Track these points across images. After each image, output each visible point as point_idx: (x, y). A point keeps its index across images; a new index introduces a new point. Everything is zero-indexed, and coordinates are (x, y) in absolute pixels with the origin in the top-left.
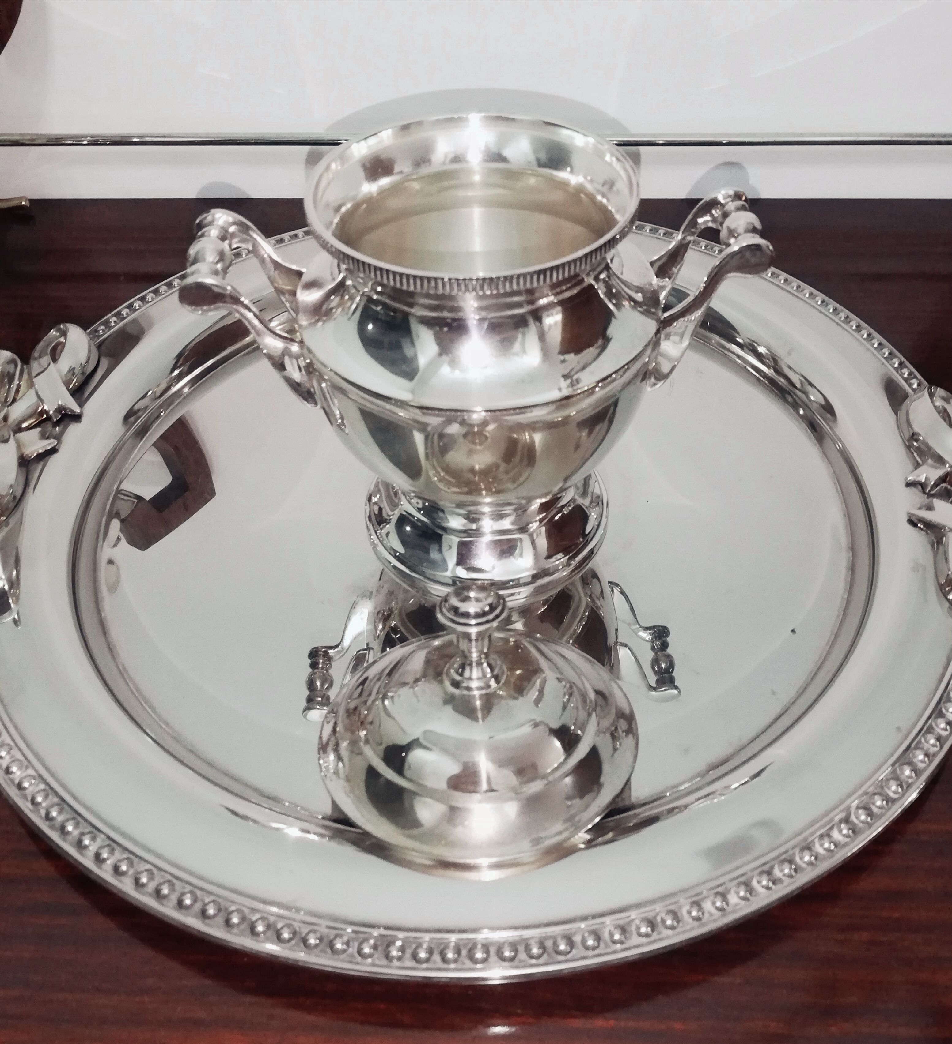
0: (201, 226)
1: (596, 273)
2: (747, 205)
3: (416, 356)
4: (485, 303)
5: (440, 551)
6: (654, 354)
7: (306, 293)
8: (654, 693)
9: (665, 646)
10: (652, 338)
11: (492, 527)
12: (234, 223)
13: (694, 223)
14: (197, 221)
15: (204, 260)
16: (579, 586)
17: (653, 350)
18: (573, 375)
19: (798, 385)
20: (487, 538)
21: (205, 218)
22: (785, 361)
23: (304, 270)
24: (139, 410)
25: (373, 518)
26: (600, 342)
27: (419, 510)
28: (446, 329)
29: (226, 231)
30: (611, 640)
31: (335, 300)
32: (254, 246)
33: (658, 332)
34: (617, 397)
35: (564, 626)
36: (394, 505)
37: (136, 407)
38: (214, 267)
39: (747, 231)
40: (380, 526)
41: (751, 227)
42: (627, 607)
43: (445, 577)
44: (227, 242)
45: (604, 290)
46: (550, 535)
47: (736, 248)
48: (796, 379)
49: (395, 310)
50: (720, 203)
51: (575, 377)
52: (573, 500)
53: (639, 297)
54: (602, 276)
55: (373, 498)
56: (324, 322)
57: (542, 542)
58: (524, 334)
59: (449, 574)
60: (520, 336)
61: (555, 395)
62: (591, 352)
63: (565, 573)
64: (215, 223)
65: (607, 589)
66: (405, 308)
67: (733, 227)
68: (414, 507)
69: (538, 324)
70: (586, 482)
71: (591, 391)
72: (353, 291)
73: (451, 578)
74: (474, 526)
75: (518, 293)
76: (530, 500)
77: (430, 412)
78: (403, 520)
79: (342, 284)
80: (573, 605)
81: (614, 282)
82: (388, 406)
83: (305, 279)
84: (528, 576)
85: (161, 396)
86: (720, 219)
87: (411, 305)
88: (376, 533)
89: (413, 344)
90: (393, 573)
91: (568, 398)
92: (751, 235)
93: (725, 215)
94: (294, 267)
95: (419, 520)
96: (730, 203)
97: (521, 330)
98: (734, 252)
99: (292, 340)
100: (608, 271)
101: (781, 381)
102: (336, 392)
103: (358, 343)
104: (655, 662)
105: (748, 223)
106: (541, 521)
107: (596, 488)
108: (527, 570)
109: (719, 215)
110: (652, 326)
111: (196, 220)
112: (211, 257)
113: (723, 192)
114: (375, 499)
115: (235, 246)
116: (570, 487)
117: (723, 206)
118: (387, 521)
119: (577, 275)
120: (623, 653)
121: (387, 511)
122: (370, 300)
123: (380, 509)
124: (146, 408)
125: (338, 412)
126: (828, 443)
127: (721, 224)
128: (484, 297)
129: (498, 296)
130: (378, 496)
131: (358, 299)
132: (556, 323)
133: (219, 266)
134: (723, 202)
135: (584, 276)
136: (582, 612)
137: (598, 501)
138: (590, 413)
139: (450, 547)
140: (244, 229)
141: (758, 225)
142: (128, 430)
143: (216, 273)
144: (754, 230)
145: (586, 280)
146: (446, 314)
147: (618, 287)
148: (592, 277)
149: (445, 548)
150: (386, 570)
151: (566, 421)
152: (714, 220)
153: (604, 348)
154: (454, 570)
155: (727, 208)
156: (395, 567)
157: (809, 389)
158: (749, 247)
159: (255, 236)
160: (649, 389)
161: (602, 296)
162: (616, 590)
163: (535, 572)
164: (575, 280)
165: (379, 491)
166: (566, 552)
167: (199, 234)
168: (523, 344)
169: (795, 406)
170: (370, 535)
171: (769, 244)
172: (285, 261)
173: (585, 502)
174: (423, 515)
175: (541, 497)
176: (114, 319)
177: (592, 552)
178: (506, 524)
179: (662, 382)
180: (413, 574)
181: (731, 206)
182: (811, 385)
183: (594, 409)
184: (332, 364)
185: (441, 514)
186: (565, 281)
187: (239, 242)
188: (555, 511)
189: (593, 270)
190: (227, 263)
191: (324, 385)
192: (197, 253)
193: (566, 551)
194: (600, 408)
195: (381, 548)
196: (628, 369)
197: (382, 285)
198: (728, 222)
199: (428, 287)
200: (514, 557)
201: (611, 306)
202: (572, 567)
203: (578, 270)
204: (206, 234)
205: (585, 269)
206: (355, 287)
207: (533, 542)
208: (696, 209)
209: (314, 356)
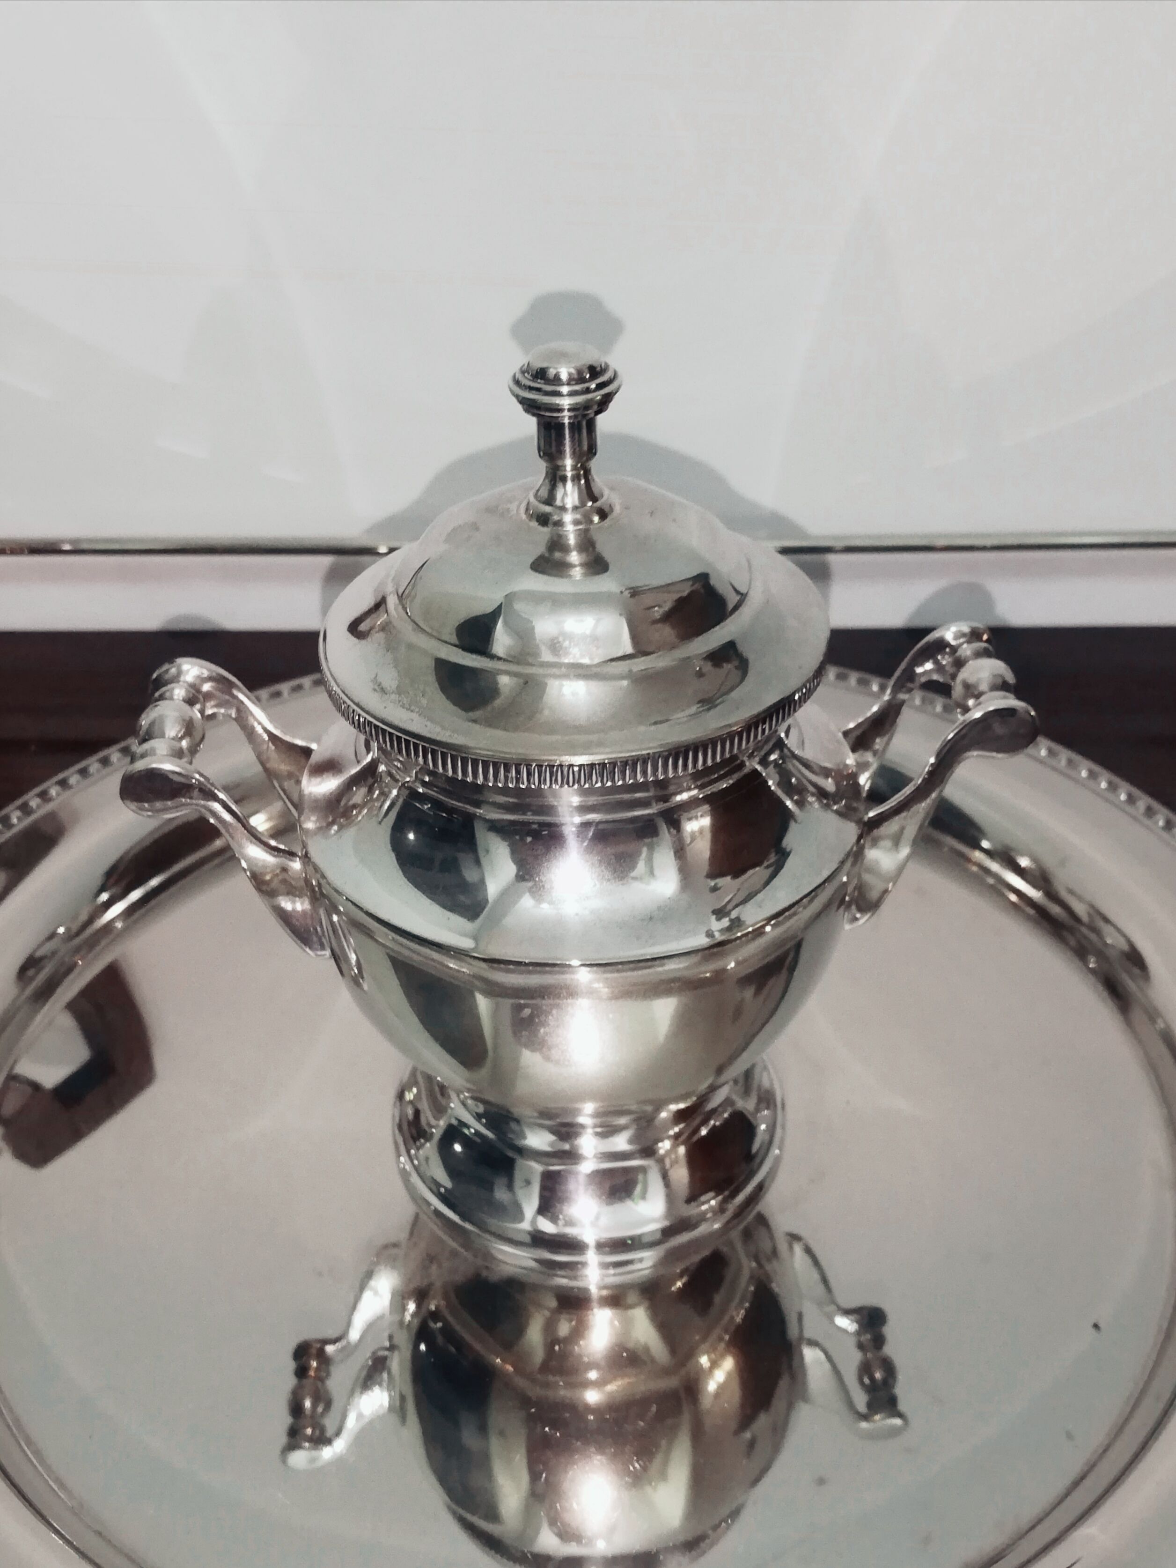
0: (160, 683)
1: (763, 753)
2: (991, 648)
3: (482, 882)
4: (592, 800)
5: (510, 1187)
6: (856, 869)
7: (316, 780)
8: (864, 1425)
9: (879, 1341)
10: (852, 848)
11: (596, 1148)
12: (210, 679)
13: (909, 676)
14: (155, 676)
15: (163, 736)
16: (739, 1246)
17: (854, 864)
18: (731, 911)
19: (1085, 918)
20: (587, 1167)
21: (167, 671)
22: (1062, 881)
23: (314, 746)
24: (41, 959)
25: (405, 1127)
26: (772, 858)
27: (478, 1117)
28: (529, 839)
29: (199, 691)
30: (793, 1331)
31: (359, 795)
32: (238, 711)
33: (860, 837)
34: (798, 939)
35: (714, 1310)
36: (440, 1110)
37: (39, 954)
38: (176, 744)
39: (995, 688)
40: (415, 1141)
41: (999, 681)
42: (816, 1276)
43: (520, 1231)
44: (198, 706)
45: (777, 777)
46: (692, 1160)
47: (978, 715)
48: (1080, 909)
49: (451, 811)
50: (948, 645)
51: (734, 914)
52: (728, 1102)
53: (829, 785)
54: (773, 757)
55: (407, 1093)
56: (341, 827)
57: (681, 1174)
58: (651, 848)
59: (526, 1225)
60: (645, 850)
61: (702, 941)
62: (757, 874)
63: (716, 1226)
64: (182, 678)
65: (782, 1246)
66: (470, 809)
67: (972, 680)
68: (469, 1112)
69: (674, 832)
70: (748, 1075)
71: (759, 932)
72: (388, 780)
73: (529, 1233)
74: (567, 1147)
75: (643, 787)
76: (659, 1106)
77: (502, 966)
78: (453, 1133)
79: (371, 768)
80: (729, 1275)
81: (793, 766)
82: (435, 955)
83: (314, 759)
84: (657, 1230)
85: (78, 934)
86: (950, 670)
87: (478, 804)
88: (408, 1152)
89: (478, 862)
90: (436, 1224)
91: (721, 944)
92: (1002, 693)
93: (959, 663)
94: (299, 742)
95: (477, 1133)
96: (965, 646)
97: (647, 841)
98: (975, 719)
99: (291, 854)
100: (782, 751)
101: (1055, 910)
102: (353, 931)
103: (390, 859)
104: (865, 1369)
105: (995, 676)
106: (677, 1136)
107: (764, 1080)
108: (653, 1220)
109: (948, 662)
110: (851, 831)
111: (152, 674)
112: (172, 730)
113: (954, 629)
114: (409, 1096)
115: (209, 712)
116: (724, 1084)
117: (954, 649)
118: (427, 1136)
119: (733, 758)
120: (810, 1355)
121: (427, 1116)
122: (413, 794)
123: (417, 1113)
124: (54, 953)
125: (353, 957)
126: (1137, 1015)
127: (954, 677)
128: (591, 791)
129: (615, 790)
130: (415, 1090)
131: (395, 792)
132: (701, 831)
133: (184, 743)
134: (953, 643)
135: (745, 759)
136: (745, 1286)
137: (767, 1099)
138: (756, 965)
139: (528, 1183)
140: (225, 685)
141: (1010, 678)
142: (23, 989)
143: (179, 754)
144: (1004, 686)
145: (747, 764)
146: (529, 817)
147: (799, 775)
148: (757, 759)
149: (518, 1182)
150: (423, 1217)
151: (720, 976)
152: (940, 668)
153: (778, 867)
154: (533, 1222)
155: (959, 653)
156: (437, 1213)
157: (1101, 924)
158: (997, 712)
159: (241, 697)
160: (847, 927)
161: (773, 788)
162: (798, 1249)
163: (666, 1223)
164: (732, 764)
165: (416, 1083)
166: (719, 1190)
167: (157, 695)
168: (650, 860)
169: (1081, 952)
170: (399, 1156)
171: (1030, 708)
172: (285, 734)
173: (747, 1105)
174: (485, 1126)
175: (676, 1100)
176: (18, 813)
177: (760, 1188)
178: (621, 1142)
179: (869, 915)
180: (468, 1226)
181: (966, 650)
182: (1107, 920)
183: (763, 958)
184: (350, 890)
185: (513, 1125)
186: (716, 767)
187: (216, 706)
188: (698, 1121)
189: (758, 748)
190: (198, 737)
191: (335, 918)
192: (152, 724)
193: (718, 1188)
194: (773, 956)
195: (415, 1179)
196: (816, 896)
197: (432, 773)
198: (965, 674)
199: (506, 778)
200: (633, 1200)
201: (789, 803)
202: (729, 1213)
203: (735, 751)
204: (168, 694)
205: (747, 749)
206: (390, 774)
207: (665, 1176)
208: (912, 652)
209: (323, 876)
